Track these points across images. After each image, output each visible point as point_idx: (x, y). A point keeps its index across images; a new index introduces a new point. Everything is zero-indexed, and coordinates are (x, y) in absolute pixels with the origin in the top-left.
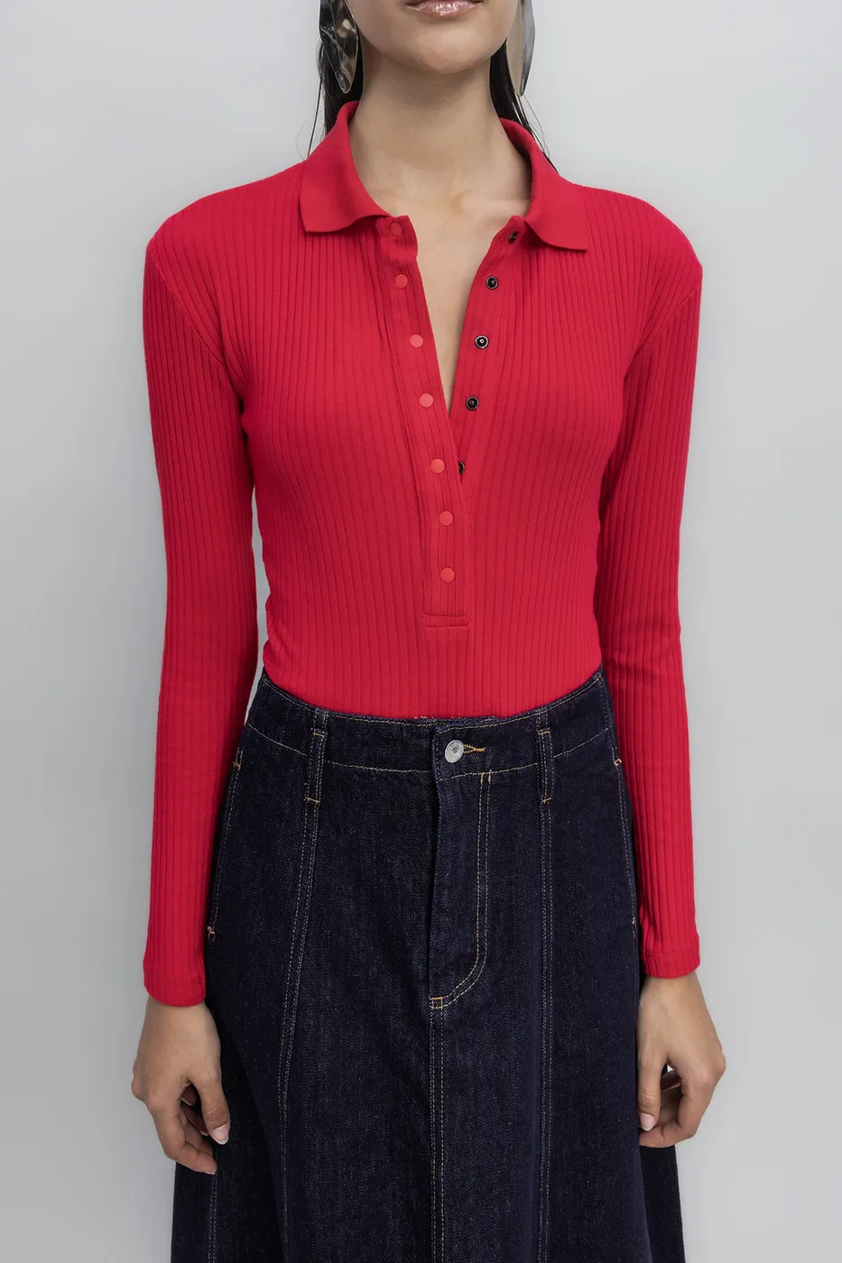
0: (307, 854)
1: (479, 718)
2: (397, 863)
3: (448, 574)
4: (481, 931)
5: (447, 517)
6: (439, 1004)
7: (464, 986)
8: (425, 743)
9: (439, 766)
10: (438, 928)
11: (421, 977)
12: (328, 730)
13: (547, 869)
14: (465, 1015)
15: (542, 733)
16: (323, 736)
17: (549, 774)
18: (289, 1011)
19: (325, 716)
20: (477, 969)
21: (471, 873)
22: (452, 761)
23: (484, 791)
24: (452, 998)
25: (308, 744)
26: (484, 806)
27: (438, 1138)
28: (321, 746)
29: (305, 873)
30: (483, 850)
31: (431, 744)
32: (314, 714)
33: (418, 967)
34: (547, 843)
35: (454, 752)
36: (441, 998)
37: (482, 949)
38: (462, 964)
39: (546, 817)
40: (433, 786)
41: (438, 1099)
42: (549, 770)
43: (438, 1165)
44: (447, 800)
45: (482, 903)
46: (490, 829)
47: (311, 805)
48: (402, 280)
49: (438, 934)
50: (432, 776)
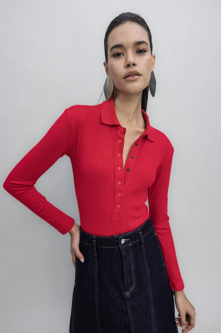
0: (95, 266)
1: (127, 233)
2: (114, 266)
3: (119, 206)
4: (134, 276)
5: (120, 194)
6: (127, 294)
7: (132, 289)
8: (116, 241)
9: (120, 245)
10: (125, 279)
11: (123, 289)
12: (96, 240)
13: (146, 260)
14: (133, 294)
15: (140, 233)
16: (95, 241)
17: (143, 241)
18: (97, 298)
19: (95, 237)
20: (134, 285)
21: (130, 265)
22: (123, 243)
23: (130, 248)
24: (130, 292)
25: (92, 243)
26: (130, 251)
27: (131, 321)
28: (95, 243)
29: (96, 270)
30: (132, 260)
31: (118, 241)
32: (92, 237)
33: (122, 287)
34: (145, 255)
35: (123, 241)
36: (128, 292)
37: (134, 280)
38: (131, 284)
39: (143, 250)
40: (119, 249)
41: (130, 314)
42: (143, 240)
43: (132, 327)
44: (123, 252)
45: (133, 271)
46: (132, 255)
47: (95, 256)
48: (120, 141)
49: (125, 280)
50: (119, 247)
